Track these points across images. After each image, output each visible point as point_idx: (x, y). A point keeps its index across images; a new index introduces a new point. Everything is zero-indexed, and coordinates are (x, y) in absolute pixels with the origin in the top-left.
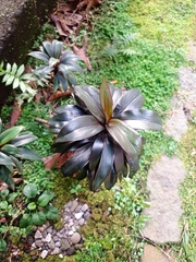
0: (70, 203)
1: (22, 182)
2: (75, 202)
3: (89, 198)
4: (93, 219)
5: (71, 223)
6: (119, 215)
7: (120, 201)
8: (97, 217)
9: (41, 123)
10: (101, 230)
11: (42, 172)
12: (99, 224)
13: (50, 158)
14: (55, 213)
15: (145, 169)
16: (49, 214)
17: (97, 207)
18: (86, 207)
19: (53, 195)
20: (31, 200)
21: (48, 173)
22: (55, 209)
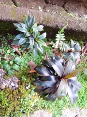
0: (17, 78)
1: (20, 55)
2: (18, 81)
3: (21, 86)
4: (13, 91)
5: (8, 82)
6: (19, 103)
7: (25, 101)
8: (14, 93)
9: (46, 54)
10: (9, 97)
11: (26, 62)
12: (11, 95)
13: (33, 63)
14: (11, 73)
15: (43, 108)
16: (10, 71)
17: (19, 91)
18: (17, 86)
19: (18, 70)
20: (14, 62)
21: (27, 64)
22: (13, 73)
